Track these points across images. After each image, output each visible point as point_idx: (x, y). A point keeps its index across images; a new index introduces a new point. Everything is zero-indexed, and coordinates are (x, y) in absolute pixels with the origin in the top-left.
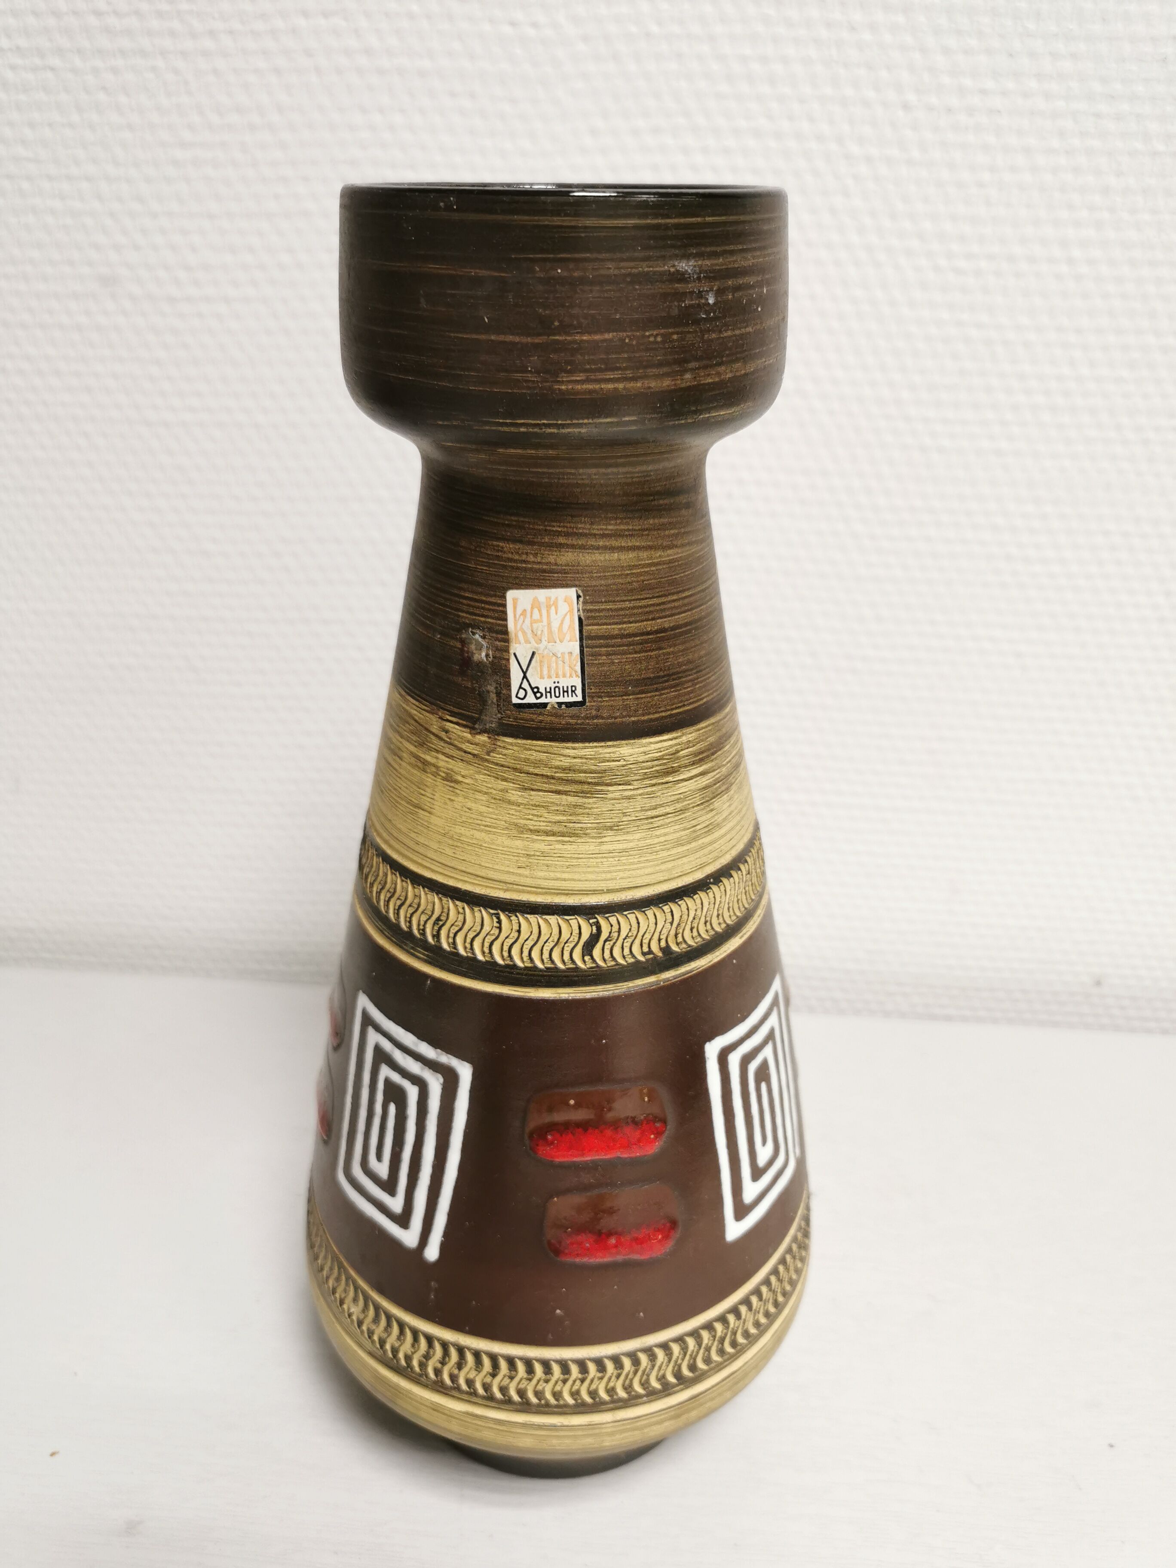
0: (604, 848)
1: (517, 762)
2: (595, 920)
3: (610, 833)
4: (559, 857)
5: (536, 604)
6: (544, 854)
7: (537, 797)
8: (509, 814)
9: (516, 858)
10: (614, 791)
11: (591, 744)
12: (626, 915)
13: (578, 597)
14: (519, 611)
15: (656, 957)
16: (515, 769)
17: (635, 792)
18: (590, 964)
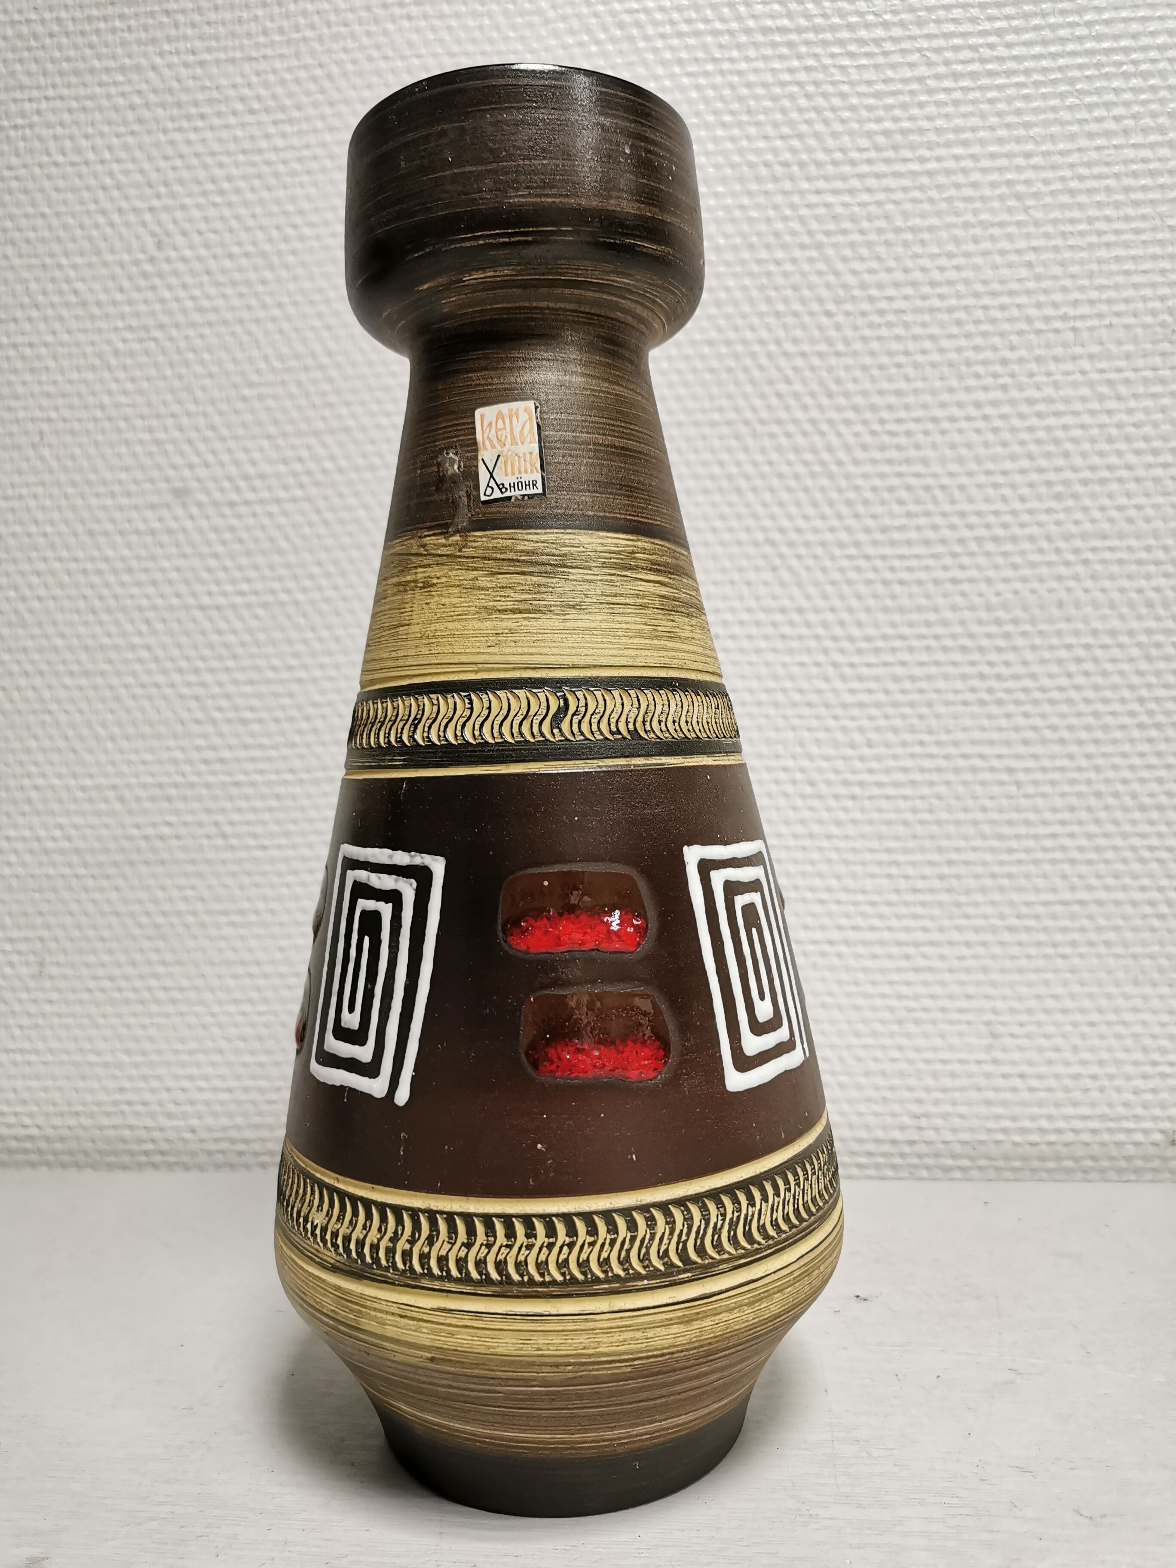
1: (485, 552)
2: (562, 693)
3: (574, 611)
4: (525, 633)
5: (500, 416)
6: (511, 631)
8: (479, 599)
9: (486, 638)
11: (552, 531)
12: (592, 692)
13: (536, 408)
14: (486, 425)
15: (624, 739)
16: (484, 558)
17: (595, 577)
18: (559, 738)
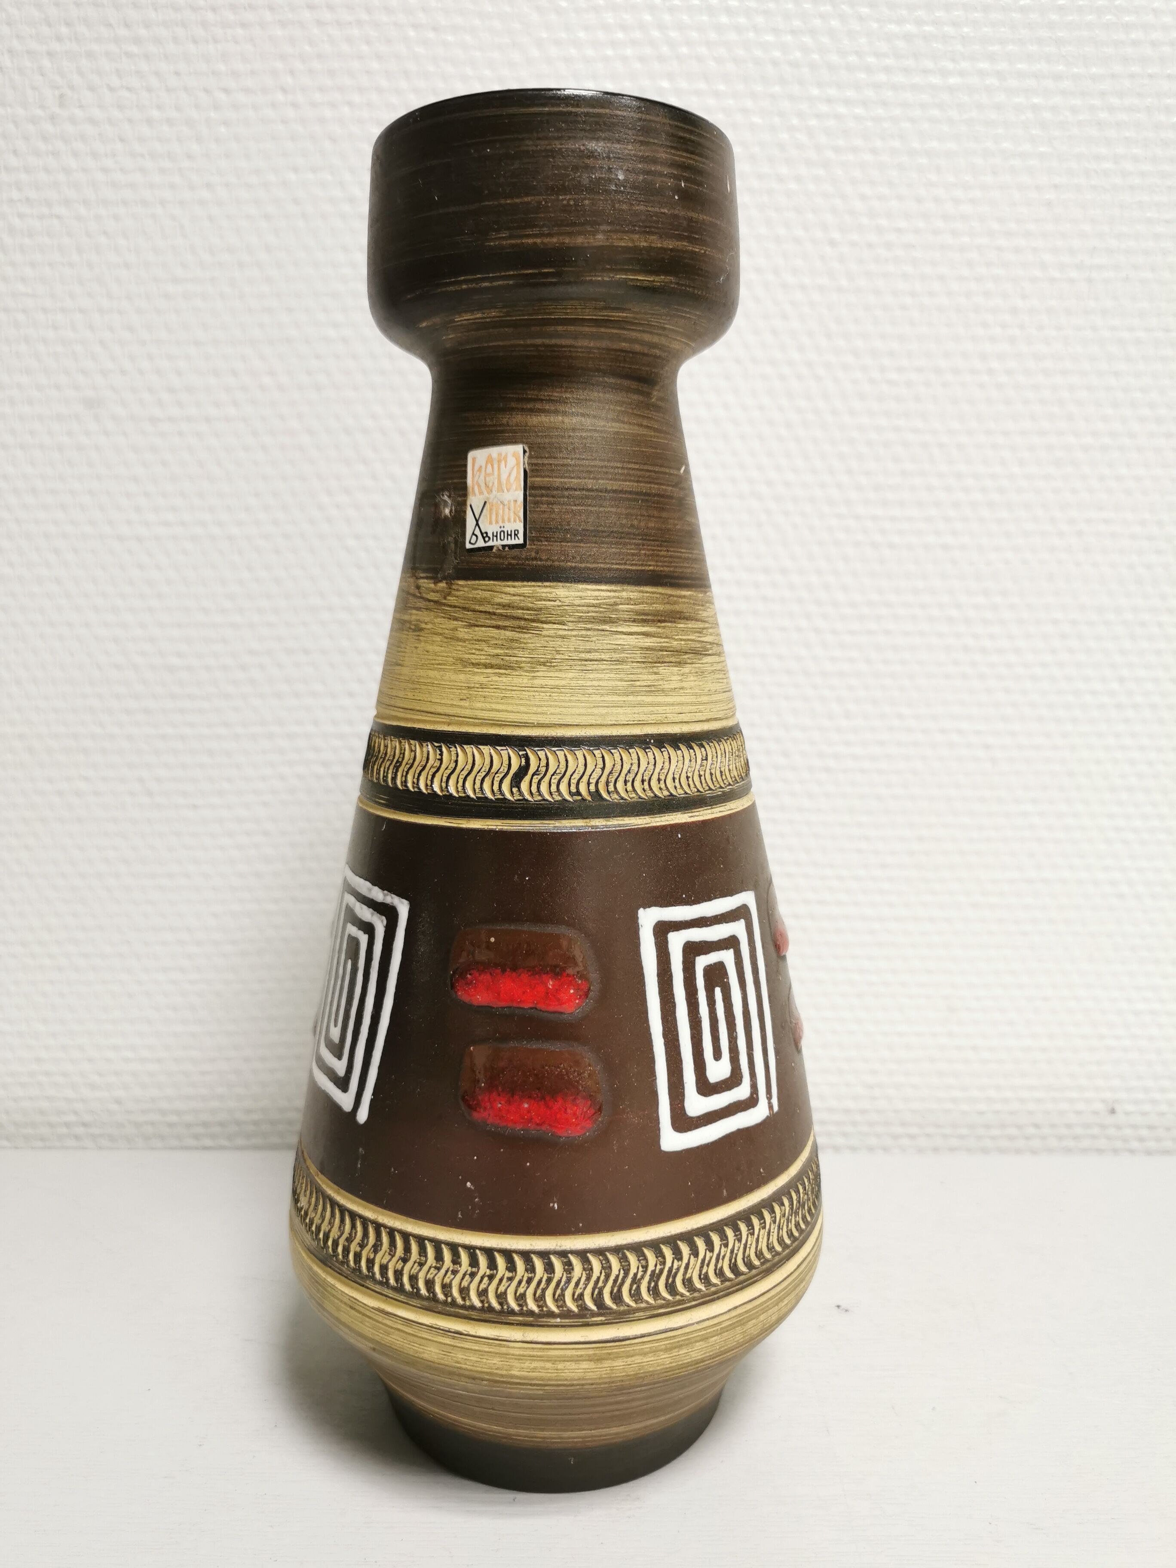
0: (537, 682)
1: (466, 602)
2: (524, 752)
3: (544, 668)
4: (495, 688)
5: (489, 460)
6: (482, 686)
7: (480, 632)
8: (457, 650)
9: (459, 691)
10: (549, 629)
11: (529, 584)
12: (555, 751)
13: (525, 452)
14: (476, 468)
15: (584, 800)
16: (464, 609)
17: (569, 633)
18: (517, 797)
